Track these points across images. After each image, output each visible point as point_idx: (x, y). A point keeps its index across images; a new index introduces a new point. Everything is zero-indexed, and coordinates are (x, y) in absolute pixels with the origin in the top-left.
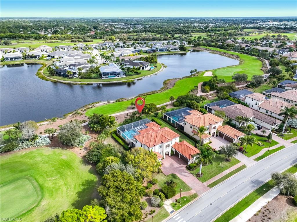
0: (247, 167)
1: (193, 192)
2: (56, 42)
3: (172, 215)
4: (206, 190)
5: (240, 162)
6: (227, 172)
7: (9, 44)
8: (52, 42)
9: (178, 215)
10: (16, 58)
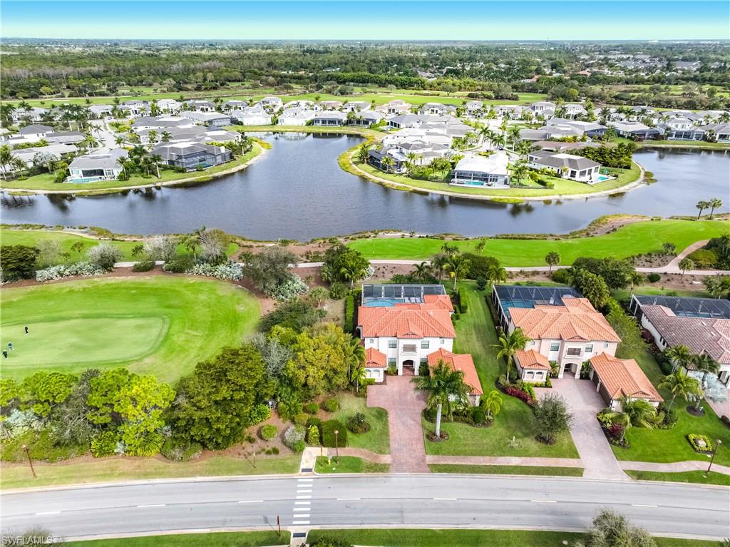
0: (582, 476)
1: (386, 459)
2: (435, 95)
3: (300, 475)
4: (415, 470)
5: (579, 458)
6: (515, 461)
7: (347, 94)
8: (427, 95)
9: (312, 480)
10: (332, 122)
